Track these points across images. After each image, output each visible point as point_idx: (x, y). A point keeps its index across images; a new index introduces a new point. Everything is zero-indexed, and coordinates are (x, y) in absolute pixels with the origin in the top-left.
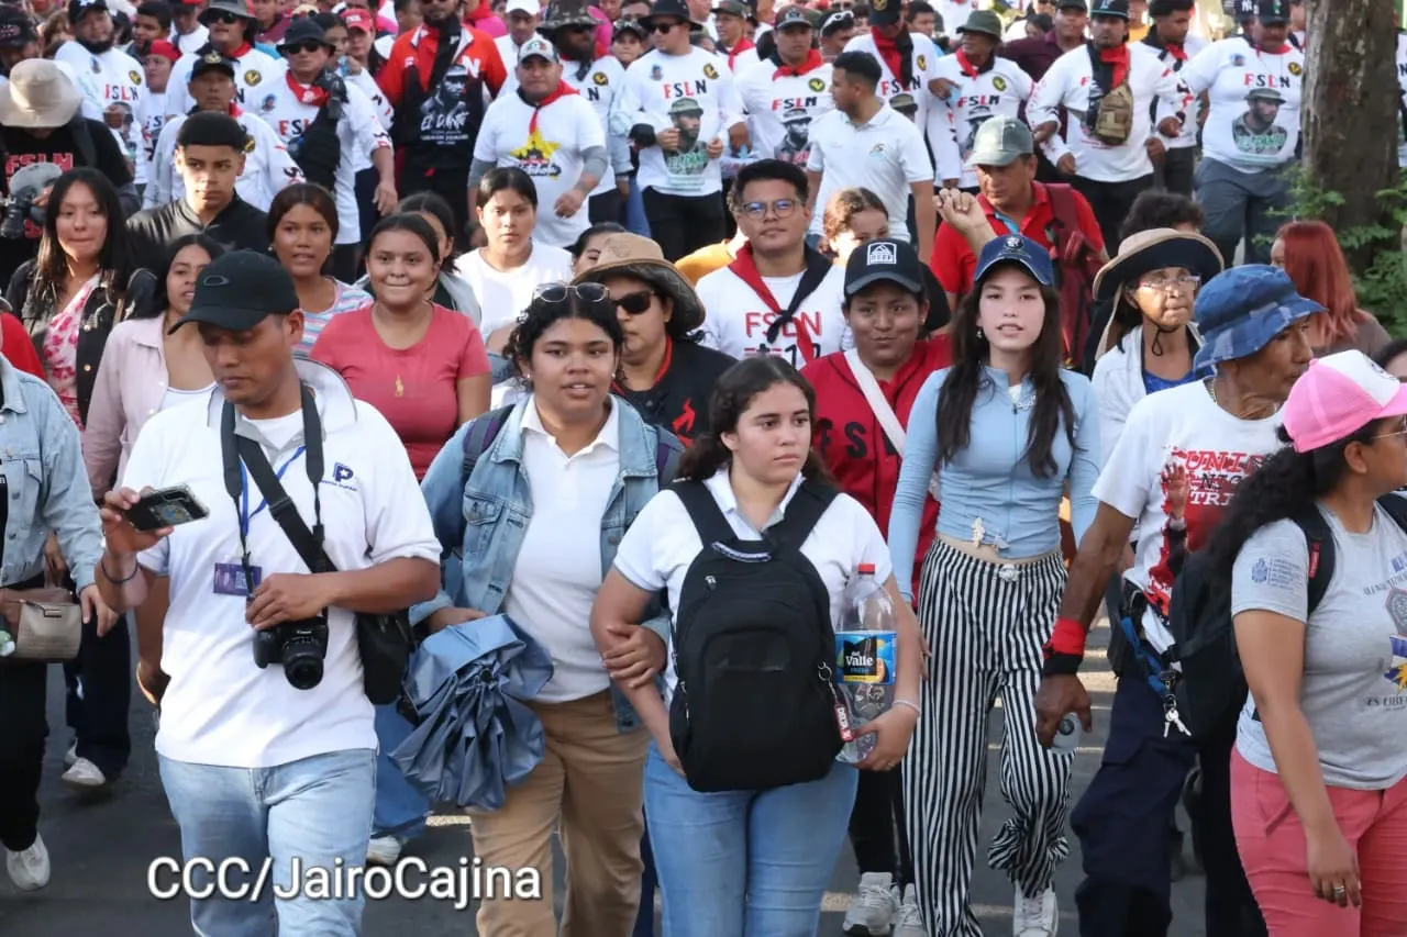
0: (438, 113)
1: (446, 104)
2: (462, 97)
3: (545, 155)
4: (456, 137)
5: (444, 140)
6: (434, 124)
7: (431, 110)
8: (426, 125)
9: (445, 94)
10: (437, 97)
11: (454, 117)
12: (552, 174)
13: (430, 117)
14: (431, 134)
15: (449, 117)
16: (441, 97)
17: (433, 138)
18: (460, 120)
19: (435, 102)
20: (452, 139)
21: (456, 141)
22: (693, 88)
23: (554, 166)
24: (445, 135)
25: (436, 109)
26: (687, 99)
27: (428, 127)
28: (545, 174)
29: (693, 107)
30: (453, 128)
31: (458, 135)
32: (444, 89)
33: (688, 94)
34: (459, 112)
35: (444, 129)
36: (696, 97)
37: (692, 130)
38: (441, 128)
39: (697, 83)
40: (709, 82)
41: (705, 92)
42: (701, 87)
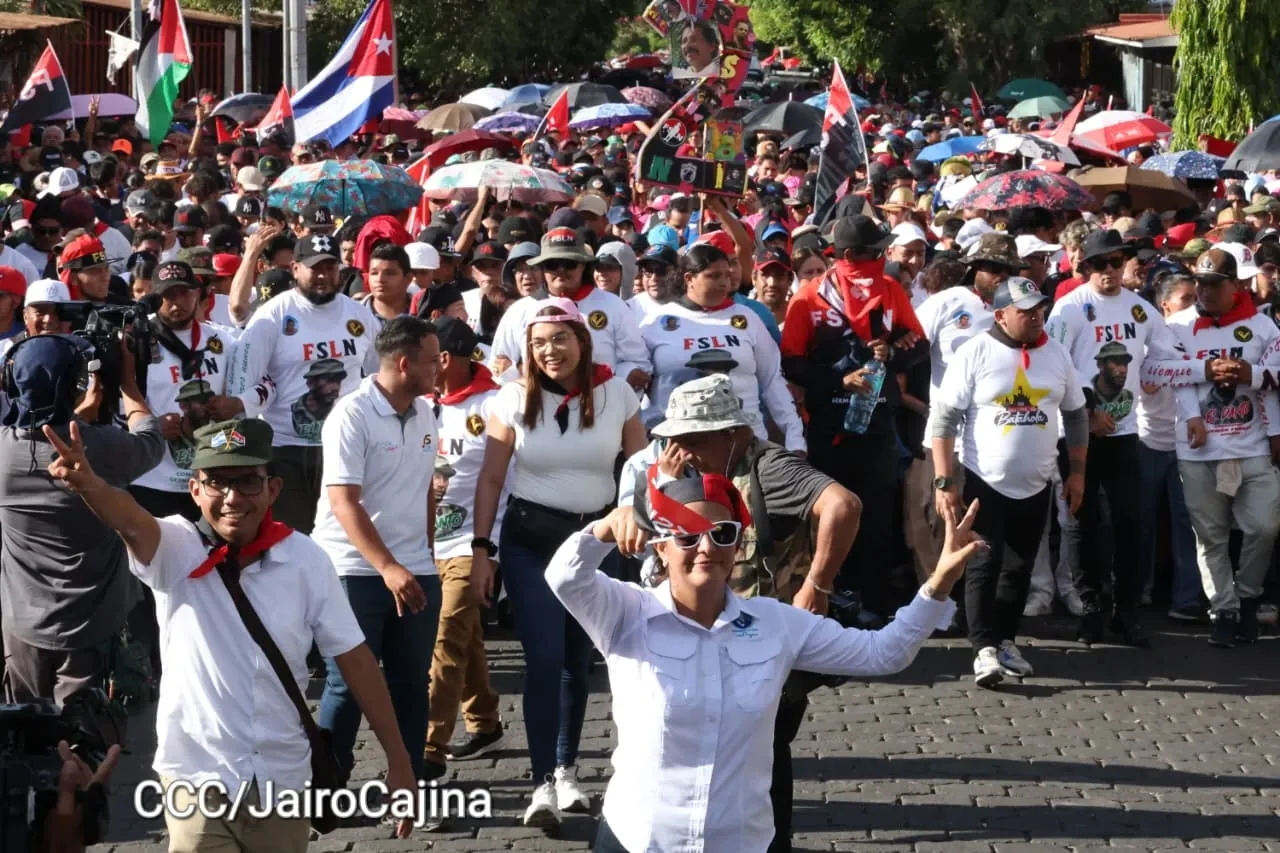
3: (1031, 401)
12: (1040, 423)
23: (1041, 413)
28: (1034, 423)
33: (1117, 338)
39: (1126, 326)
40: (1138, 326)
41: (1134, 336)
42: (1130, 331)
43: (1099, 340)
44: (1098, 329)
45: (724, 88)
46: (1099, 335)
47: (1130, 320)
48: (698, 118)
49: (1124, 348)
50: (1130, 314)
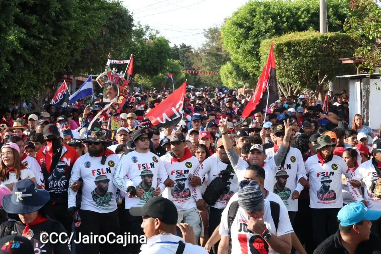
0: (54, 181)
1: (57, 177)
2: (64, 174)
4: (62, 190)
5: (58, 191)
6: (53, 185)
7: (51, 180)
8: (50, 186)
9: (57, 173)
10: (53, 175)
11: (61, 182)
13: (52, 183)
14: (52, 190)
15: (59, 182)
16: (55, 174)
17: (53, 191)
18: (63, 183)
19: (53, 176)
20: (61, 191)
21: (62, 191)
22: (149, 166)
24: (58, 189)
25: (53, 179)
26: (147, 170)
27: (51, 187)
29: (149, 173)
30: (61, 186)
31: (63, 189)
32: (56, 171)
33: (147, 168)
34: (63, 180)
35: (57, 187)
36: (151, 169)
37: (149, 182)
38: (56, 187)
39: (151, 164)
40: (155, 163)
41: (154, 167)
42: (152, 165)
43: (139, 169)
44: (139, 165)
45: (118, 107)
46: (139, 168)
47: (152, 161)
48: (109, 116)
49: (151, 172)
50: (152, 159)
